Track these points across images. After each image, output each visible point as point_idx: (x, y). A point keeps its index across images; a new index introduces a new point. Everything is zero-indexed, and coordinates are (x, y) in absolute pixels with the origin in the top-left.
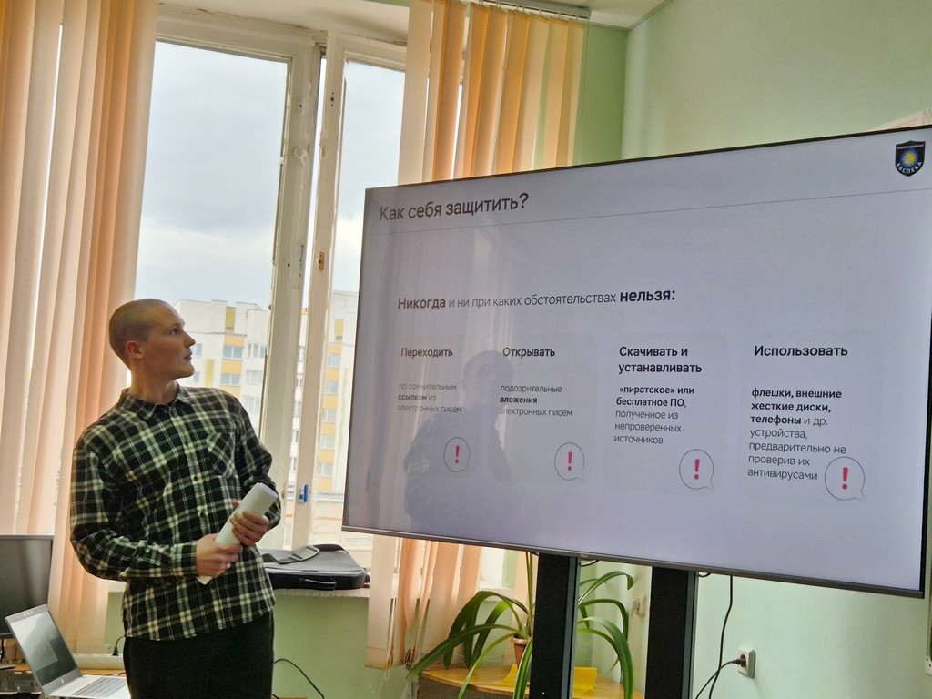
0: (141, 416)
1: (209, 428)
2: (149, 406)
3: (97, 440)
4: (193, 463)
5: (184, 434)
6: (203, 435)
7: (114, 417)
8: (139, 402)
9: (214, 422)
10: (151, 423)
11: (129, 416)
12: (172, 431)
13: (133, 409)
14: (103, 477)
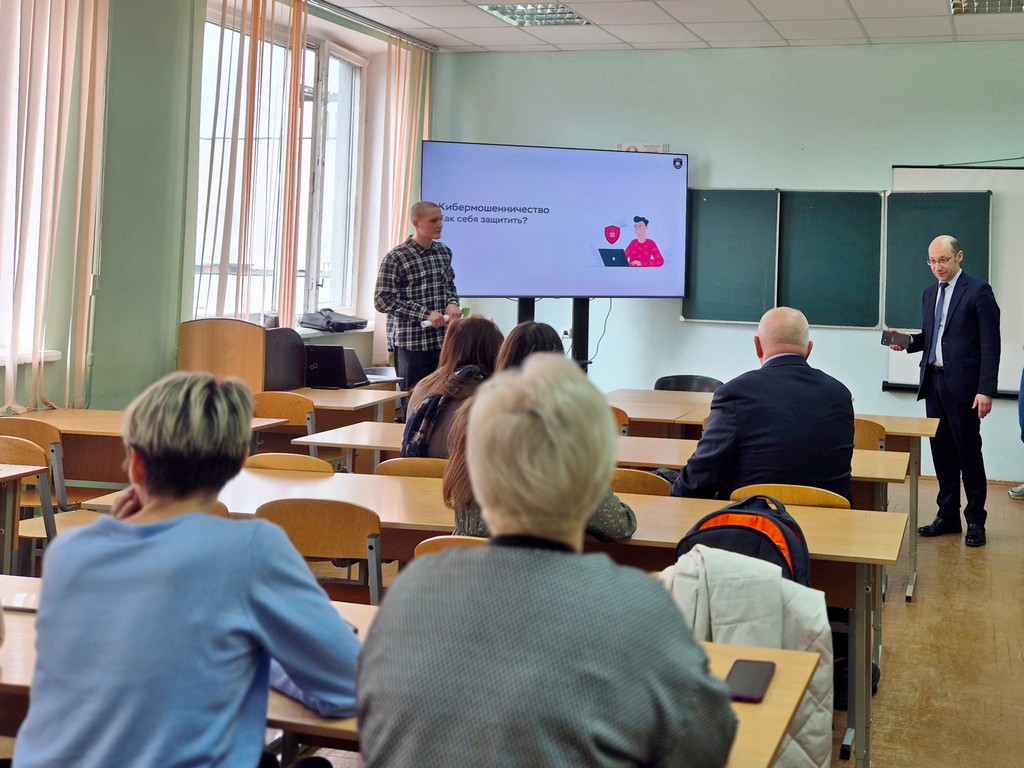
0: (418, 252)
1: (442, 263)
2: (422, 248)
3: (398, 259)
4: (435, 278)
5: (433, 264)
6: (440, 266)
7: (405, 249)
8: (418, 245)
9: (444, 260)
10: (422, 256)
11: (412, 250)
12: (429, 262)
13: (414, 247)
14: (397, 274)
